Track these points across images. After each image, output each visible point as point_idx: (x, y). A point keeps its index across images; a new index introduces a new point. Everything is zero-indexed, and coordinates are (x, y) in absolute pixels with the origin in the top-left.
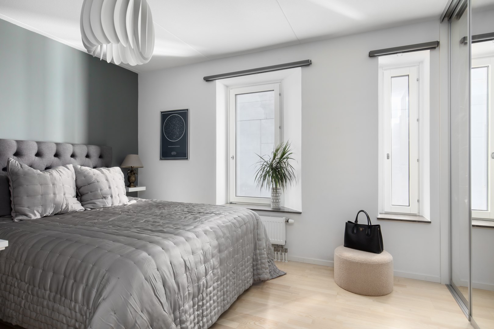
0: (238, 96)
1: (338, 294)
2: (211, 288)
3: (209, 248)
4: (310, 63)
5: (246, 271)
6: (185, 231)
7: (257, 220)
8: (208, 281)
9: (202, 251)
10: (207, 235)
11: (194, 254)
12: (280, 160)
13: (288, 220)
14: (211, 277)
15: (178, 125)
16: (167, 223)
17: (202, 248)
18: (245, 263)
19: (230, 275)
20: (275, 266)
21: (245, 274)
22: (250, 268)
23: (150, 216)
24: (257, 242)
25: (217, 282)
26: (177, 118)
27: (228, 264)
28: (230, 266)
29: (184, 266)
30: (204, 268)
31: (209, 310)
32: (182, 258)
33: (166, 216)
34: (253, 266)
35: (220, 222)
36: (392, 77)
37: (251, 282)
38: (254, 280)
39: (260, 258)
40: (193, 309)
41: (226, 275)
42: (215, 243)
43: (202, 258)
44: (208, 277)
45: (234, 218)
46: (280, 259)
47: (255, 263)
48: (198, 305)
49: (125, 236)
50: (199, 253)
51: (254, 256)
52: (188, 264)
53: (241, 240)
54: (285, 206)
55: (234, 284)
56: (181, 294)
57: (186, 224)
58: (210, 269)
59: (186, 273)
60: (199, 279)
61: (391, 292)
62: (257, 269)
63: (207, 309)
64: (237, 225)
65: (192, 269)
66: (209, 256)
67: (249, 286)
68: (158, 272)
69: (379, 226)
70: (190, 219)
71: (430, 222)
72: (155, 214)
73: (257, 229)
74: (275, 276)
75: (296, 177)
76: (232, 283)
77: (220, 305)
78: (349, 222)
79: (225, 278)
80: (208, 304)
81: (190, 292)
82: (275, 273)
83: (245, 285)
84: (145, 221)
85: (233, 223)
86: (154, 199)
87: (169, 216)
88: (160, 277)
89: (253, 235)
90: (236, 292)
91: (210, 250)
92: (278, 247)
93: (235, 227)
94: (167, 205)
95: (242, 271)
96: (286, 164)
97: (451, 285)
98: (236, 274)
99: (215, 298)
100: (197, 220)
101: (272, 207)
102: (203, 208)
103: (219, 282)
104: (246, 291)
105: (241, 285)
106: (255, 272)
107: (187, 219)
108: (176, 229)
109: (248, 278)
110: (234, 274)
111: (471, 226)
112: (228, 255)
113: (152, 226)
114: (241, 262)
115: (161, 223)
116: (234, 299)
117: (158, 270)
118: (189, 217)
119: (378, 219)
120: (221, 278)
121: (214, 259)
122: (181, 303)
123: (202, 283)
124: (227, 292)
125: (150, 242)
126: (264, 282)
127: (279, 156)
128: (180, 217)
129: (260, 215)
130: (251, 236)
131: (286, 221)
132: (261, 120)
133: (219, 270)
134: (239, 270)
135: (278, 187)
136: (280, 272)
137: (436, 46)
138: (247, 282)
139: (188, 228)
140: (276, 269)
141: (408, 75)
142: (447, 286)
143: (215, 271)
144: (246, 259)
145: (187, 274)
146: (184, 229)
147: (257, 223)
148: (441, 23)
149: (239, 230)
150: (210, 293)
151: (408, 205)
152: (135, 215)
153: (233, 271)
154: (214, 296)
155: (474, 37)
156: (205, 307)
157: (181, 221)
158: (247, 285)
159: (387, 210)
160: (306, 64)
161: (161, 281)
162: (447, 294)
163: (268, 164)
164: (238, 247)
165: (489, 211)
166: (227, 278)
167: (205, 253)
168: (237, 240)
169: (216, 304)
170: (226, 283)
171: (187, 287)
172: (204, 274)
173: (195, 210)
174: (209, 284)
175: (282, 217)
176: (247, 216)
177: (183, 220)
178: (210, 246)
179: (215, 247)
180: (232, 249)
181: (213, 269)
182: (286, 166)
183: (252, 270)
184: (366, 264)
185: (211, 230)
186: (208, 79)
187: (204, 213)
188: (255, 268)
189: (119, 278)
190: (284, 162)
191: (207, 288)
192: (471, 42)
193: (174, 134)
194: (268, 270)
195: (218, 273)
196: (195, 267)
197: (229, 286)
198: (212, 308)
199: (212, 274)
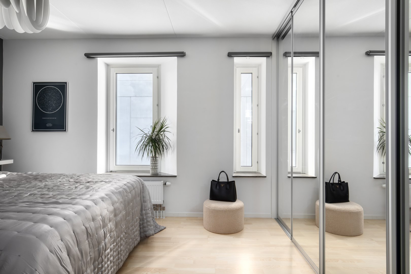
0: (118, 74)
1: (208, 237)
2: (109, 250)
3: (107, 213)
4: (184, 54)
5: (135, 230)
6: (83, 200)
7: (143, 185)
8: (106, 244)
9: (101, 217)
10: (104, 202)
11: (95, 220)
12: (158, 133)
13: (166, 183)
14: (109, 240)
15: (55, 97)
16: (58, 194)
17: (101, 214)
18: (134, 223)
19: (123, 235)
20: (156, 222)
21: (134, 233)
22: (137, 228)
23: (34, 189)
24: (143, 204)
25: (113, 244)
26: (53, 90)
27: (122, 226)
28: (124, 227)
29: (86, 233)
30: (103, 232)
31: (107, 271)
32: (84, 225)
33: (54, 188)
34: (140, 225)
35: (112, 188)
36: (241, 73)
37: (139, 239)
38: (141, 237)
39: (146, 217)
40: (94, 272)
41: (121, 235)
42: (111, 208)
43: (101, 223)
44: (107, 240)
45: (125, 184)
46: (158, 217)
47: (141, 222)
48: (98, 268)
49: (16, 212)
50: (99, 219)
51: (141, 216)
52: (90, 231)
53: (132, 204)
54: (161, 172)
55: (126, 243)
56: (84, 260)
57: (80, 193)
58: (108, 233)
59: (88, 239)
60: (99, 243)
61: (243, 229)
62: (144, 227)
63: (105, 270)
64: (128, 190)
65: (93, 235)
66: (107, 221)
67: (137, 243)
68: (62, 243)
69: (234, 181)
70: (82, 188)
71: (265, 177)
72: (39, 187)
73: (143, 192)
74: (157, 231)
75: (172, 147)
76: (125, 242)
77: (115, 265)
78: (213, 180)
79: (119, 239)
80: (106, 265)
81: (91, 256)
82: (157, 229)
83: (134, 243)
84: (30, 194)
85: (124, 189)
86: (29, 172)
87: (56, 187)
88: (65, 247)
89: (140, 198)
90: (128, 250)
91: (108, 215)
92: (157, 206)
93: (126, 192)
94: (47, 177)
95: (132, 230)
96: (163, 136)
97: (278, 218)
98: (127, 234)
99: (112, 258)
100: (89, 189)
101: (151, 173)
102: (90, 177)
103: (115, 244)
104: (135, 248)
105: (131, 243)
106: (142, 230)
107: (78, 189)
108: (71, 199)
109: (136, 236)
110: (126, 235)
111: (293, 177)
112: (122, 218)
113: (42, 198)
114: (131, 223)
115: (51, 195)
116: (126, 257)
117: (62, 241)
118: (80, 186)
119: (233, 177)
120: (116, 239)
121: (111, 223)
122: (84, 269)
123: (102, 247)
124: (121, 251)
125: (49, 215)
126: (148, 238)
127: (157, 129)
128: (69, 187)
129: (144, 181)
130: (138, 199)
131: (164, 184)
132: (130, 97)
133: (115, 232)
134: (129, 230)
135: (157, 156)
136: (161, 227)
137: (270, 55)
138: (136, 240)
139: (85, 197)
140: (157, 225)
141: (252, 73)
142: (276, 219)
143: (112, 233)
144: (135, 220)
145: (88, 241)
146: (80, 198)
147: (143, 187)
148: (273, 40)
149: (130, 194)
150: (108, 255)
151: (251, 166)
152: (15, 189)
153: (125, 231)
154: (111, 257)
155: (295, 53)
156: (104, 269)
157: (73, 191)
158: (135, 242)
159: (238, 169)
160: (181, 55)
161: (66, 251)
162: (276, 224)
163: (148, 136)
164: (129, 210)
165: (297, 167)
166: (121, 239)
167: (103, 218)
168: (129, 204)
169: (112, 264)
170: (120, 244)
171: (89, 253)
172: (103, 238)
173: (82, 180)
174: (107, 246)
175: (161, 181)
176: (134, 182)
177: (75, 190)
178: (107, 212)
179: (111, 212)
180: (125, 212)
181: (110, 232)
182: (163, 138)
183: (139, 229)
184: (229, 210)
185: (107, 197)
186: (89, 56)
187: (93, 182)
188: (142, 226)
189: (19, 256)
190: (161, 134)
191: (105, 251)
192: (293, 56)
193: (50, 106)
194: (152, 227)
195: (114, 235)
196: (96, 233)
197: (122, 246)
198: (109, 268)
199: (109, 237)
